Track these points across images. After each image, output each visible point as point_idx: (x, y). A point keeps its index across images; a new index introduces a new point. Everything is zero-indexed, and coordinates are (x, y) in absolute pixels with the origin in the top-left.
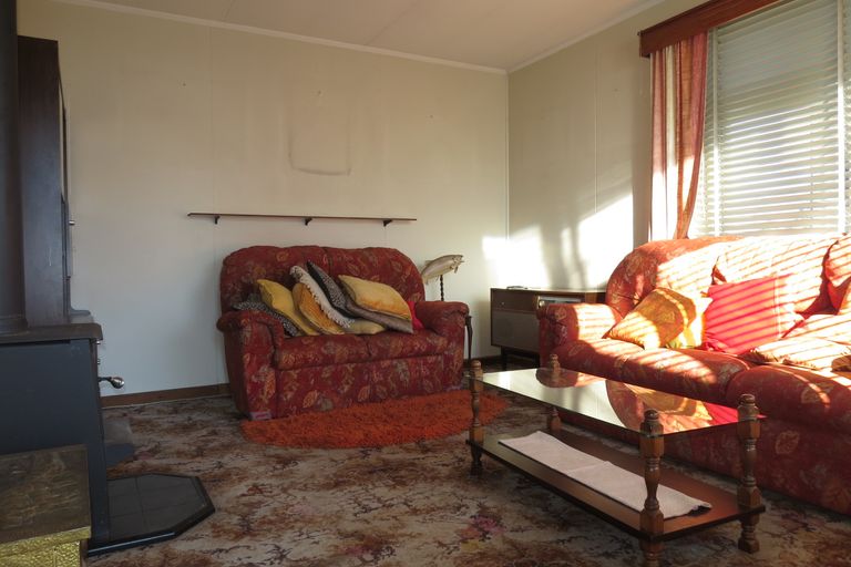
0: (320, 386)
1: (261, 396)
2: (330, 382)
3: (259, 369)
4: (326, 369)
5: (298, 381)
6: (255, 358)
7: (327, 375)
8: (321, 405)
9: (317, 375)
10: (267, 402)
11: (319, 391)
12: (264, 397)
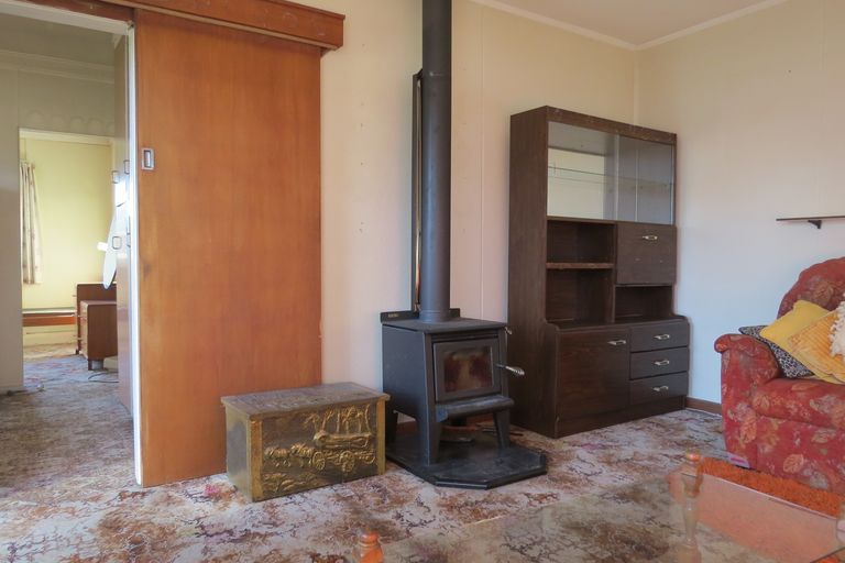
0: (810, 451)
1: (736, 437)
2: (824, 452)
3: (735, 405)
4: (820, 431)
5: (779, 434)
6: (732, 391)
7: (821, 441)
8: (808, 478)
9: (805, 435)
10: (744, 446)
11: (806, 456)
12: (741, 439)
